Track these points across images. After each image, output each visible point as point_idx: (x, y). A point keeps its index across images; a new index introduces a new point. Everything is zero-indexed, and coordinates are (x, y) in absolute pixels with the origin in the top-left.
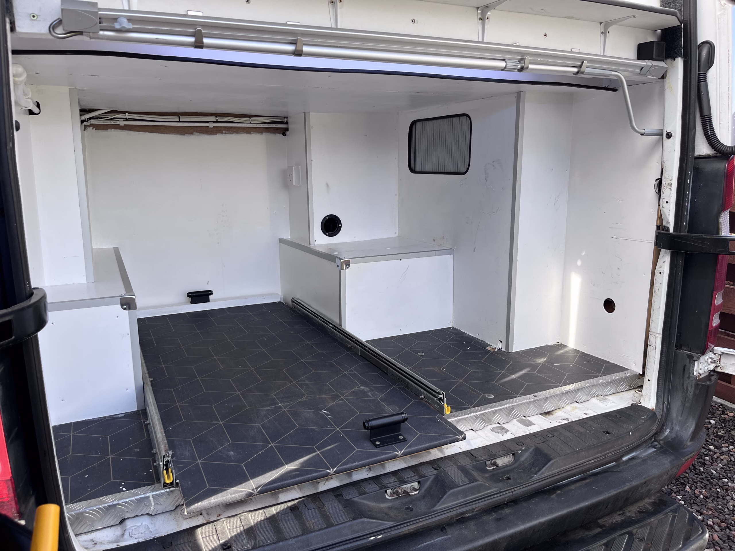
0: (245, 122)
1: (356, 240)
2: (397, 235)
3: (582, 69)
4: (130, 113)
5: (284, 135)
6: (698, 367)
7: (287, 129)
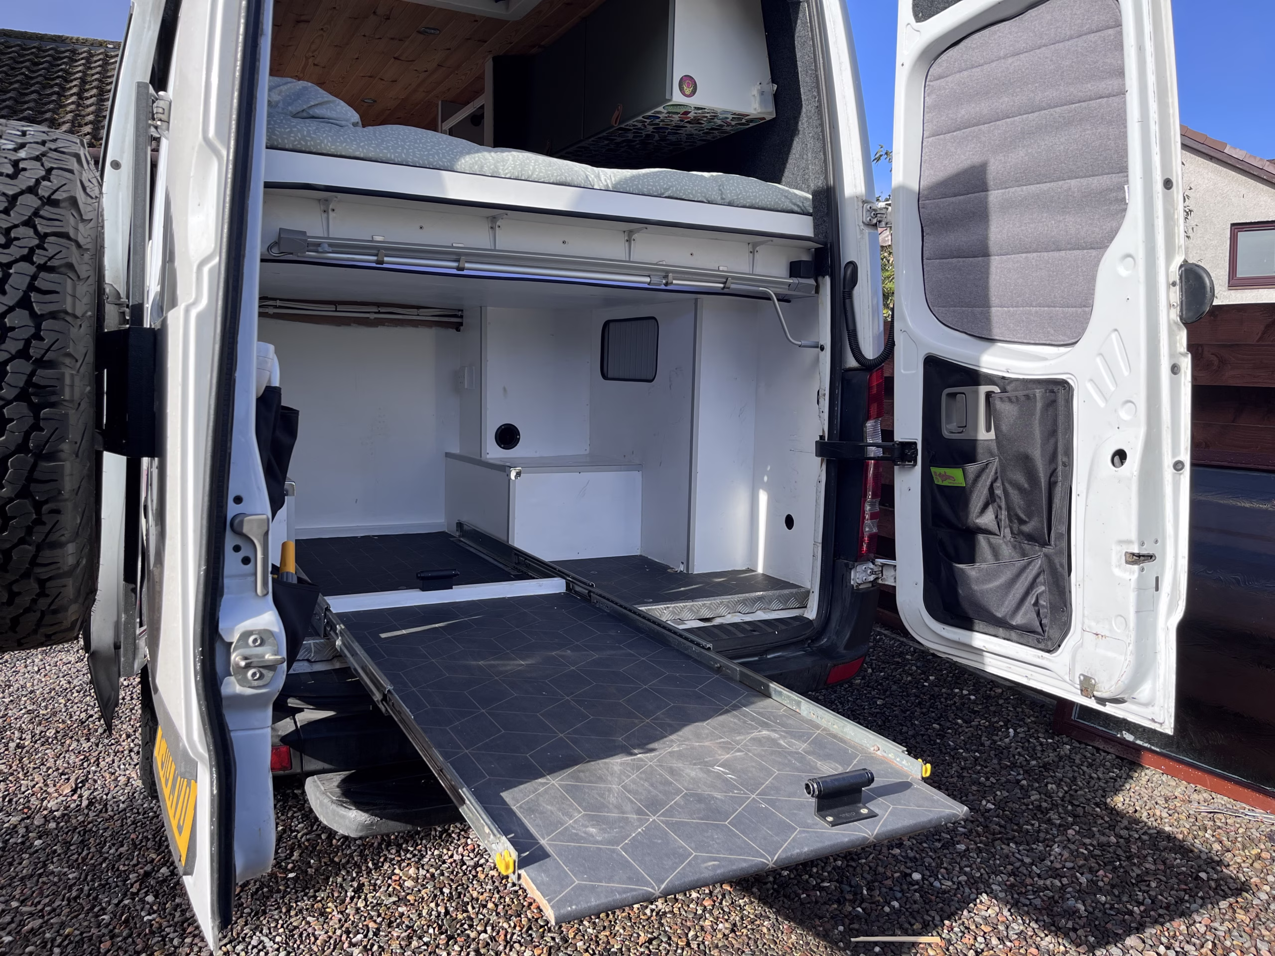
0: (412, 314)
1: (537, 455)
2: (587, 452)
3: (727, 285)
4: (281, 300)
5: (458, 330)
6: (855, 575)
7: (461, 324)
